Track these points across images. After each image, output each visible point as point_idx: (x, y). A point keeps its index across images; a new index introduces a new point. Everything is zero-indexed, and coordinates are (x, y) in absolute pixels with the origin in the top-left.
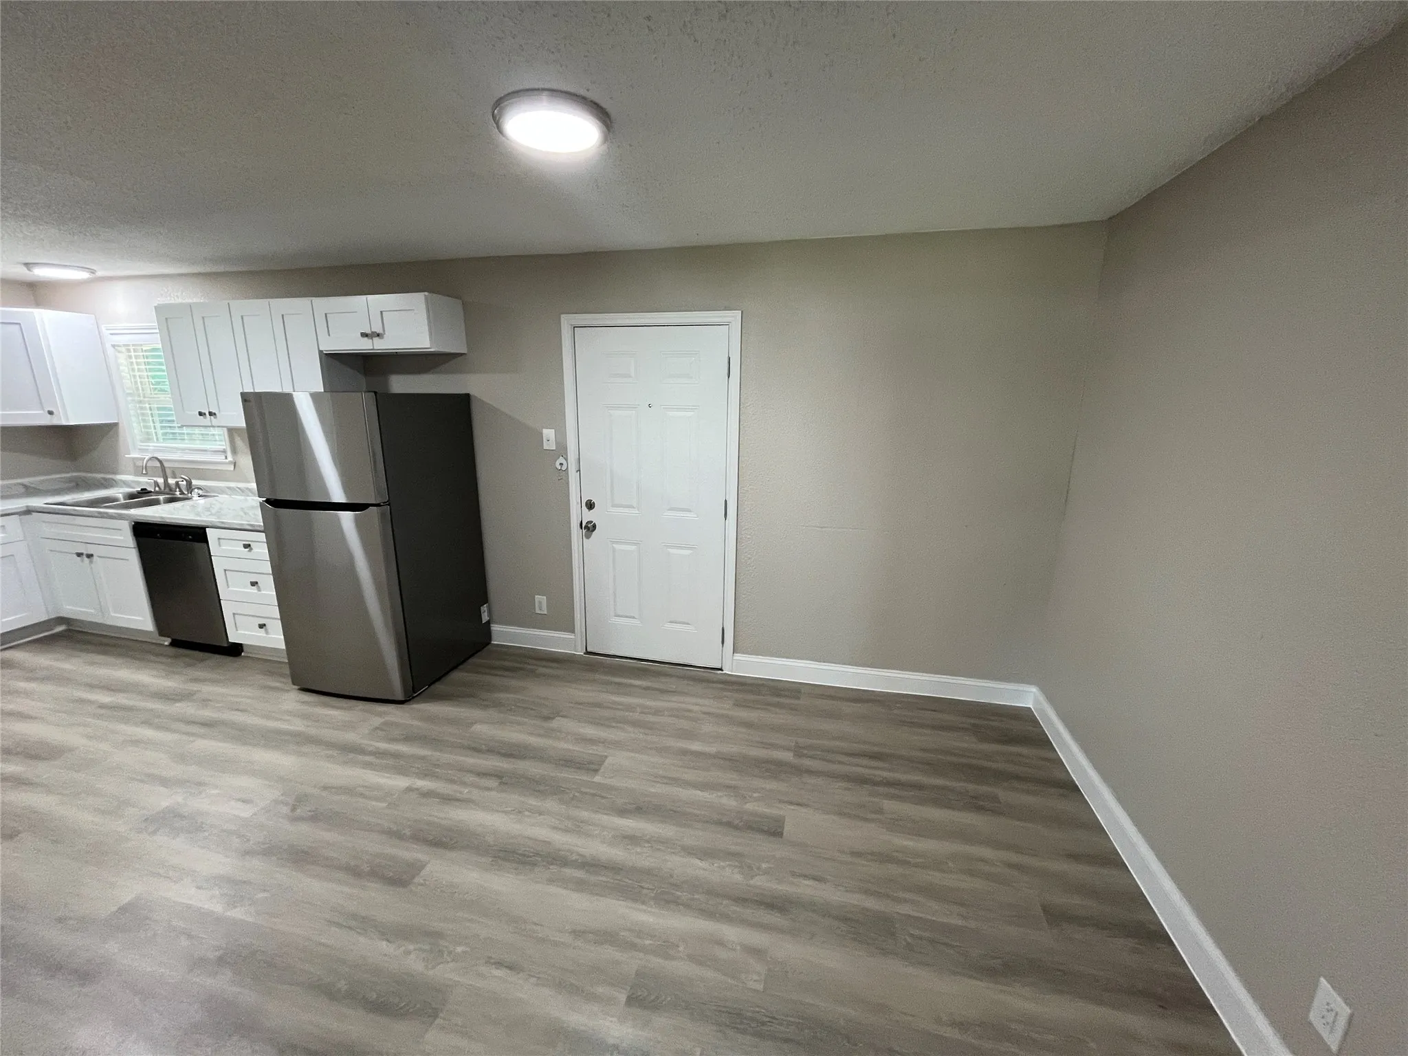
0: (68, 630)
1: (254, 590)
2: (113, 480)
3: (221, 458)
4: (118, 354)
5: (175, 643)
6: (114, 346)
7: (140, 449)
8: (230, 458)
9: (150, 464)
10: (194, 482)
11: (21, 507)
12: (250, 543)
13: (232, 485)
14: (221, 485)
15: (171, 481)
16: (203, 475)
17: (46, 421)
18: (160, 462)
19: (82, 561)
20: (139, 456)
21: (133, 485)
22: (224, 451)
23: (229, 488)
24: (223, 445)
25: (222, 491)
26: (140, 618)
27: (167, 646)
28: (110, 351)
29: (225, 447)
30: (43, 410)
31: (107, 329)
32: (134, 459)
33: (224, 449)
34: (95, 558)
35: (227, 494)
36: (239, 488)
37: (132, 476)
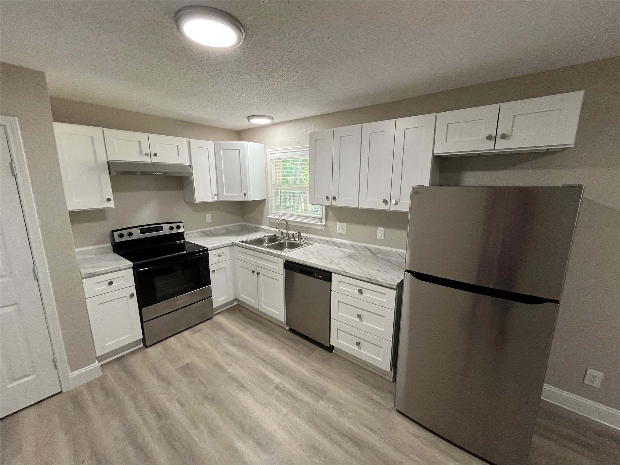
0: (238, 305)
1: (357, 320)
2: (259, 228)
3: (318, 222)
4: (272, 164)
5: (291, 330)
6: (271, 160)
7: (274, 214)
8: (323, 223)
9: (282, 222)
10: (302, 234)
11: (230, 243)
12: (362, 289)
13: (323, 238)
14: (315, 237)
15: (291, 232)
16: (308, 230)
17: (242, 198)
18: (286, 221)
19: (253, 275)
20: (273, 217)
21: (268, 231)
22: (321, 219)
23: (321, 240)
24: (321, 215)
25: (315, 240)
26: (278, 313)
27: (288, 330)
28: (269, 161)
29: (321, 216)
30: (242, 193)
31: (269, 151)
32: (270, 218)
33: (321, 217)
34: (260, 275)
35: (318, 243)
36: (326, 240)
37: (268, 227)
